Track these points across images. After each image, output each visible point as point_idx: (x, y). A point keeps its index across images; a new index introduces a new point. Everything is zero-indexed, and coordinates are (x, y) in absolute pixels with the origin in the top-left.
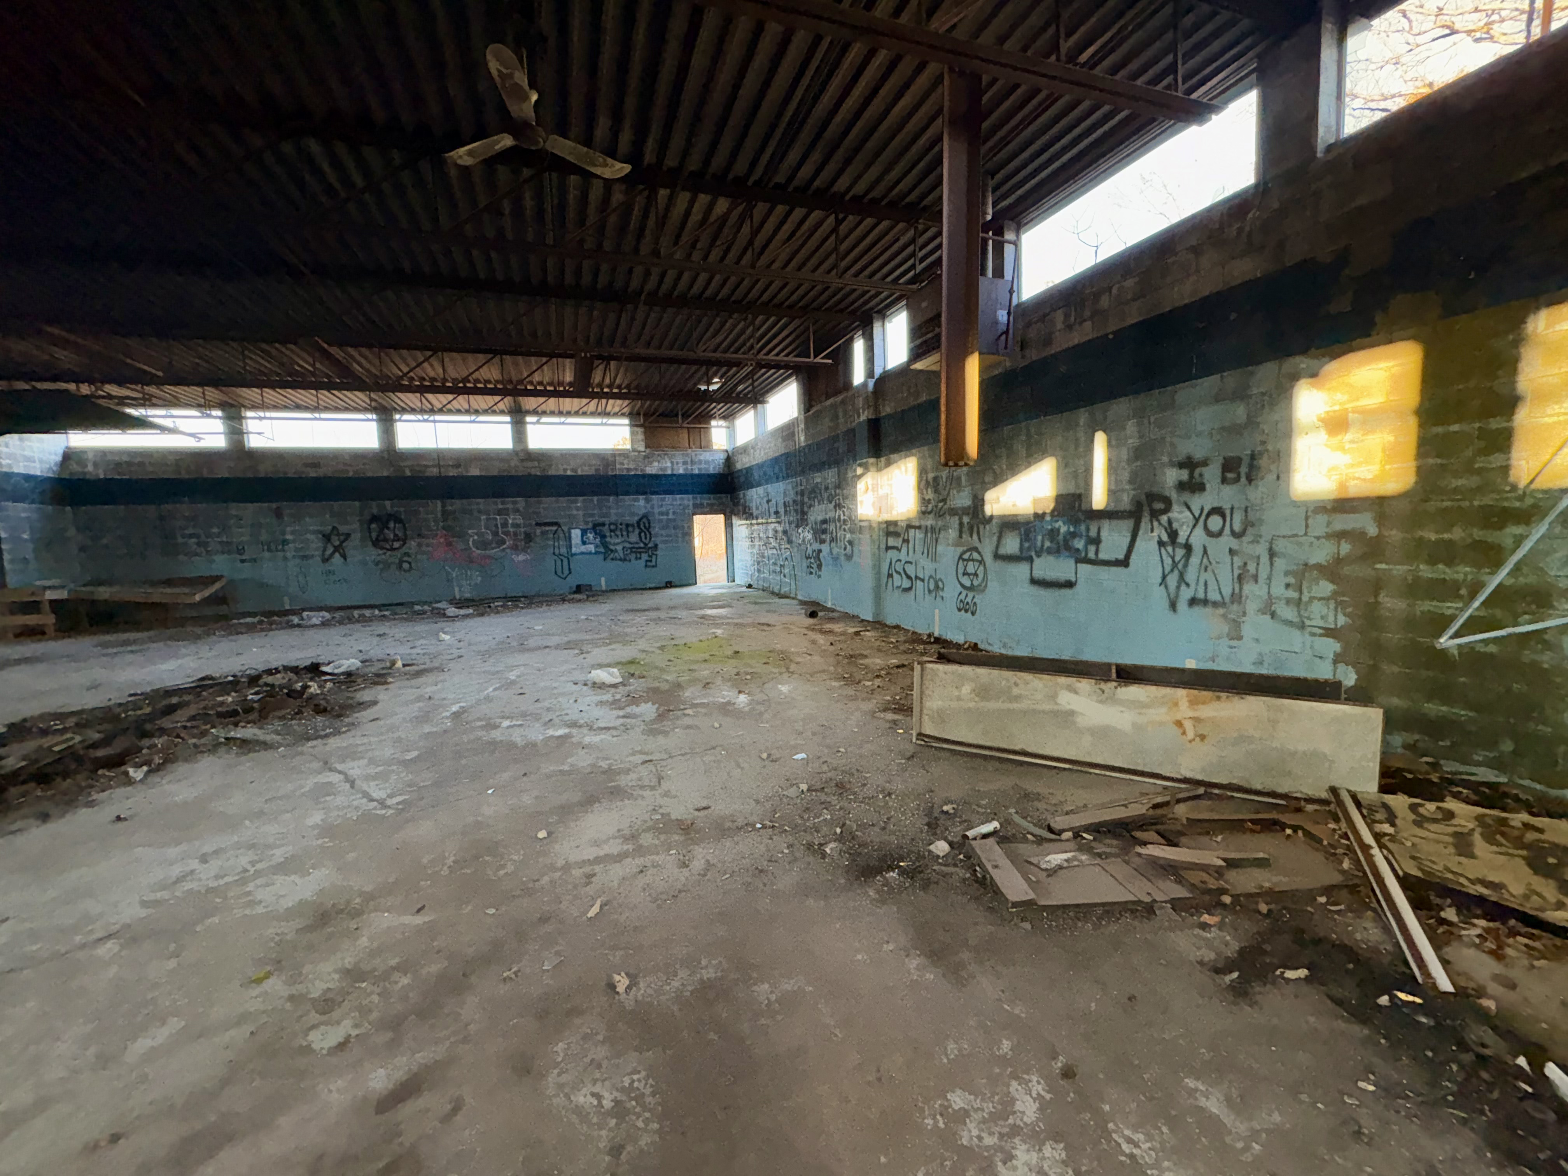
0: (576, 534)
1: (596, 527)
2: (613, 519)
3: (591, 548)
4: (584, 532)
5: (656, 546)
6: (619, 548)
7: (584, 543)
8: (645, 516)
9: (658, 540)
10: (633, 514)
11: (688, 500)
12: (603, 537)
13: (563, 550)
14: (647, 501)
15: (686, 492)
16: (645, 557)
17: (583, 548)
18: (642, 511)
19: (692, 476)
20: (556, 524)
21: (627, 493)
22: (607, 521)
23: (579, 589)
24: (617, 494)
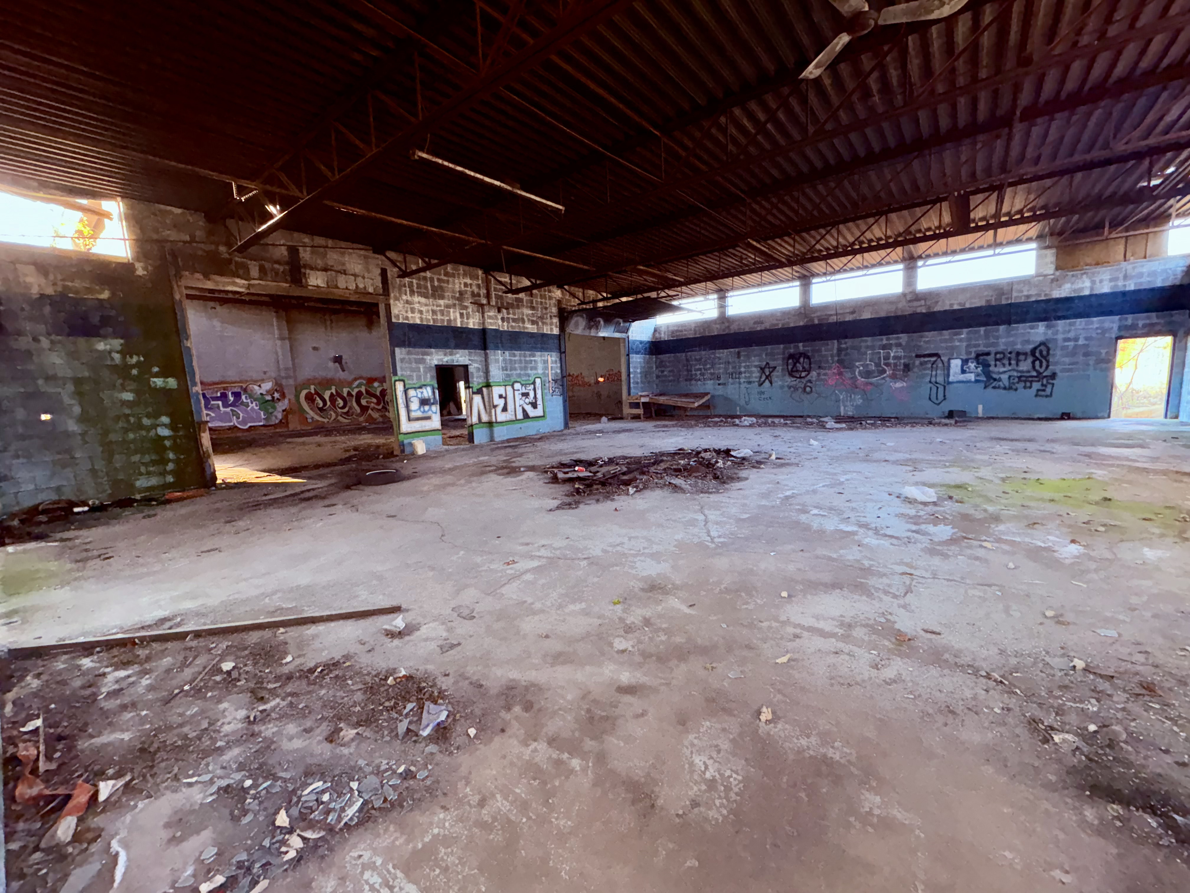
0: (956, 364)
1: (980, 358)
2: (1001, 348)
3: (972, 377)
4: (965, 362)
5: (1053, 376)
6: (1005, 377)
7: (963, 372)
8: (1042, 344)
9: (1057, 369)
10: (1028, 342)
11: (1112, 323)
12: (986, 365)
13: (940, 379)
14: (1048, 327)
15: (1111, 313)
16: (1036, 386)
17: (962, 377)
18: (1039, 339)
19: (1124, 294)
20: (937, 355)
21: (1023, 321)
22: (992, 350)
23: (951, 415)
24: (1009, 323)
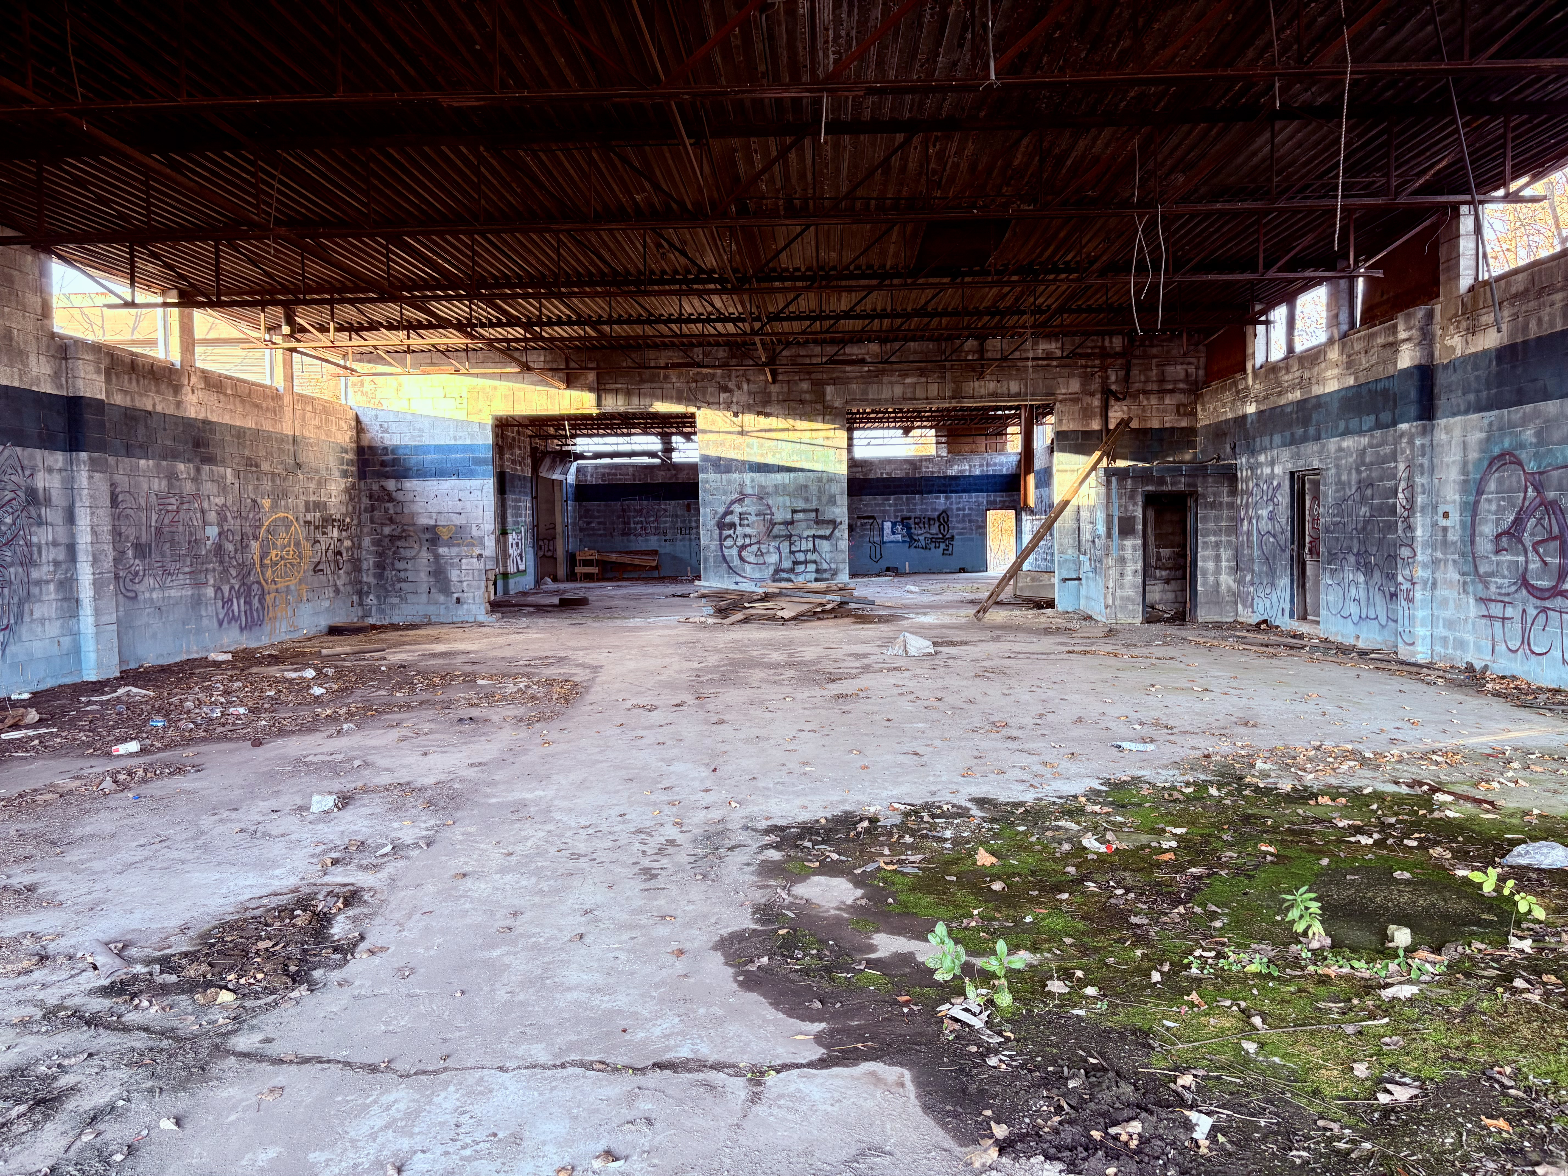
0: (888, 525)
1: (904, 521)
2: (918, 513)
3: (899, 537)
4: (894, 524)
5: (952, 538)
6: (922, 538)
7: (893, 533)
8: (944, 511)
9: (955, 532)
10: (935, 510)
11: (982, 498)
12: (909, 528)
13: (877, 539)
14: (947, 498)
15: (982, 491)
16: (942, 546)
17: (892, 538)
18: (942, 508)
19: (988, 477)
20: (873, 517)
21: (930, 492)
22: (913, 515)
23: (888, 569)
24: (921, 493)
